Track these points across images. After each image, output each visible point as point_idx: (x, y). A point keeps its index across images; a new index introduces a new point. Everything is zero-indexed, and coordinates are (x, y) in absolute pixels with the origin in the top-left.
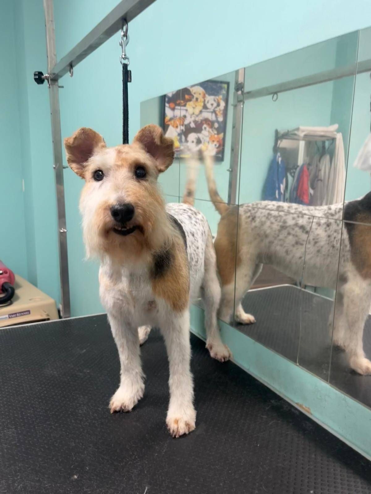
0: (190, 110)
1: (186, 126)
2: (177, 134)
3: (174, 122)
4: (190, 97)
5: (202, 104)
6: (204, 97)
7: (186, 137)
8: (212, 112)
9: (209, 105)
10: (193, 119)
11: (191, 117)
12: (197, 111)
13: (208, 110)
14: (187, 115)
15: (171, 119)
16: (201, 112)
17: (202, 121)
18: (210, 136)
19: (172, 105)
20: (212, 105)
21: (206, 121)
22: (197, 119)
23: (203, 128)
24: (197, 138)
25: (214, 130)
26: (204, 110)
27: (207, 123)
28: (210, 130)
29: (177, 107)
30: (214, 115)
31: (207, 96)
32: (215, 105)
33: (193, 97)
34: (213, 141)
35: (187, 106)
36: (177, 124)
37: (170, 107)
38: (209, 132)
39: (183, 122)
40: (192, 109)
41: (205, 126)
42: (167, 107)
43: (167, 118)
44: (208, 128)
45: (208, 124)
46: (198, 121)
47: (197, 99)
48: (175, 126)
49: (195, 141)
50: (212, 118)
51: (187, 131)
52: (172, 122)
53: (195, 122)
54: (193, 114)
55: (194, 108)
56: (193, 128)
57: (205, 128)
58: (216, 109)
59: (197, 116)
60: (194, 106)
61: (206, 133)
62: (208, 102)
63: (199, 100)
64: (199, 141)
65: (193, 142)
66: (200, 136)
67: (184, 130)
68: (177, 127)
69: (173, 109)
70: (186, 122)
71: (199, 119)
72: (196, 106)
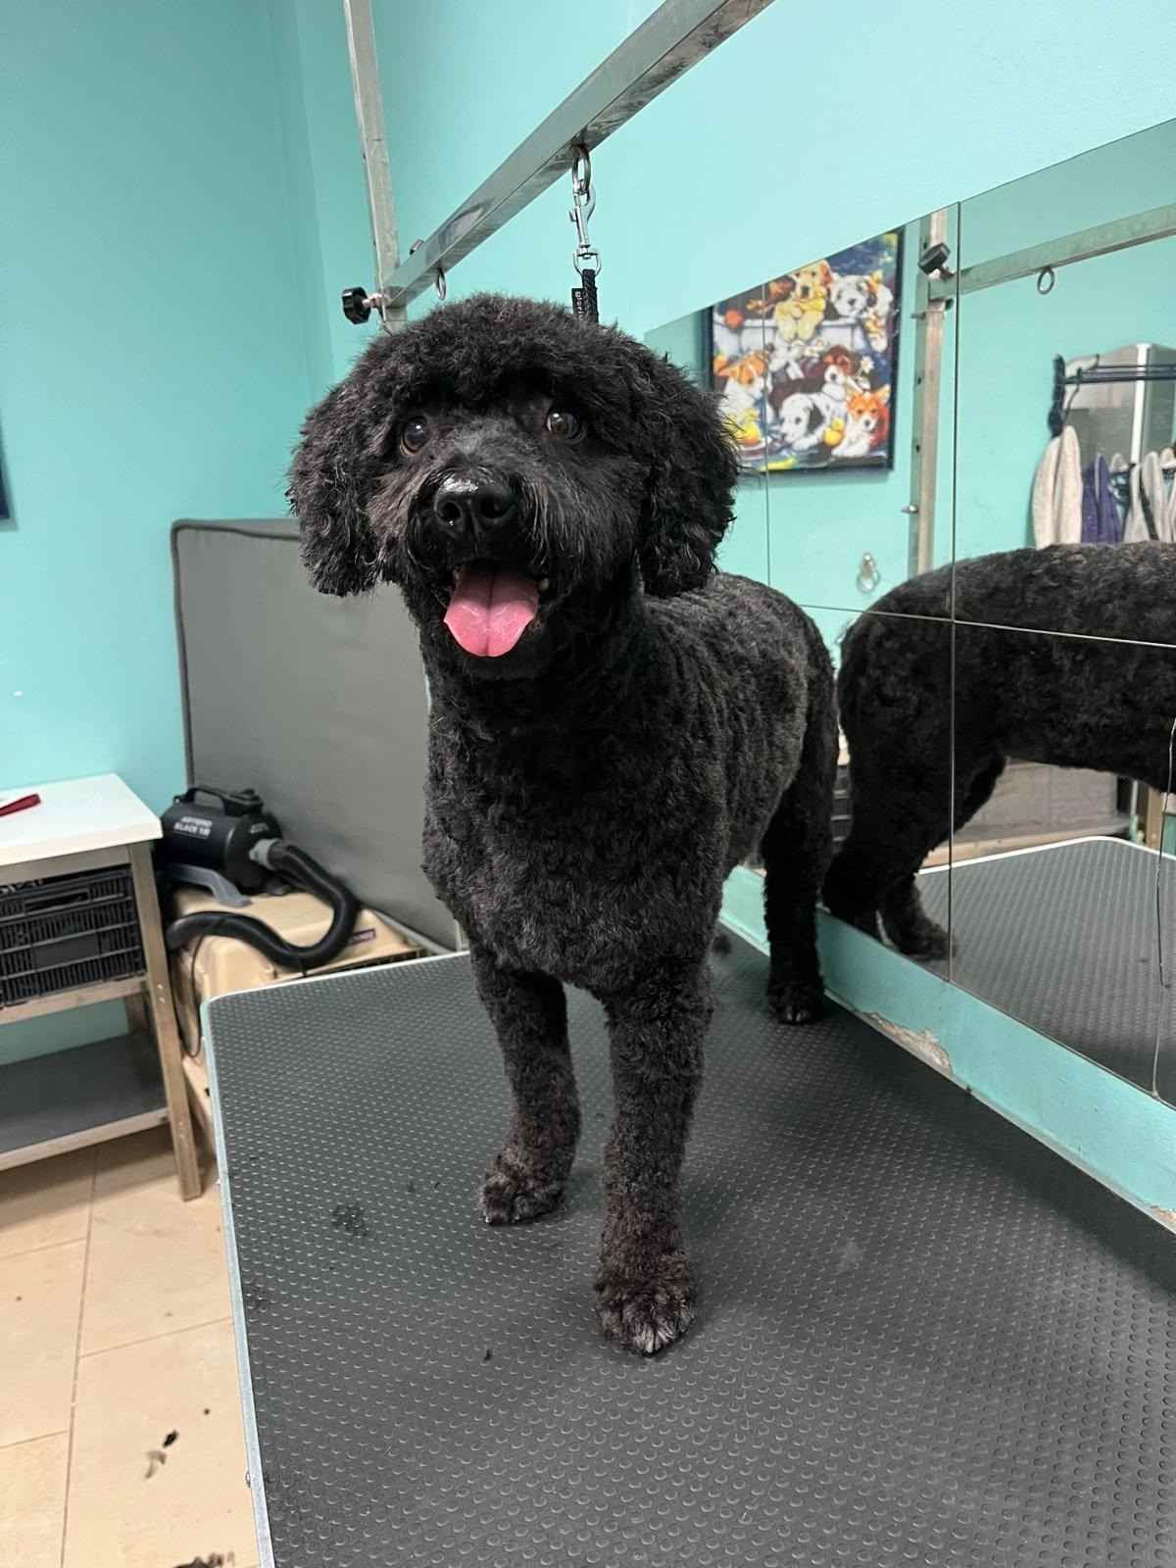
0: (787, 327)
1: (774, 375)
2: (752, 401)
3: (742, 367)
4: (782, 288)
5: (822, 304)
6: (827, 281)
7: (777, 409)
8: (853, 327)
9: (842, 307)
10: (795, 352)
11: (789, 349)
12: (807, 330)
13: (841, 322)
14: (778, 342)
15: (731, 362)
16: (818, 329)
17: (822, 356)
18: (849, 399)
19: (734, 317)
20: (852, 302)
21: (837, 352)
22: (807, 353)
23: (827, 377)
24: (811, 406)
25: (861, 379)
26: (826, 323)
27: (839, 360)
28: (850, 381)
29: (748, 322)
30: (858, 332)
31: (835, 276)
32: (861, 301)
33: (794, 284)
34: (860, 412)
35: (777, 313)
36: (749, 373)
37: (727, 325)
38: (845, 385)
39: (766, 366)
40: (793, 322)
41: (832, 369)
42: (719, 324)
43: (721, 359)
44: (841, 378)
45: (843, 364)
46: (809, 359)
47: (805, 291)
48: (745, 378)
49: (805, 418)
50: (852, 345)
51: (781, 389)
52: (736, 368)
53: (803, 362)
54: (796, 336)
55: (796, 319)
56: (799, 380)
57: (834, 377)
58: (865, 315)
59: (808, 342)
60: (797, 313)
61: (837, 392)
62: (839, 297)
63: (811, 293)
64: (816, 418)
65: (798, 420)
66: (819, 400)
67: (770, 388)
68: (750, 381)
69: (738, 329)
70: (775, 365)
71: (814, 351)
72: (803, 311)
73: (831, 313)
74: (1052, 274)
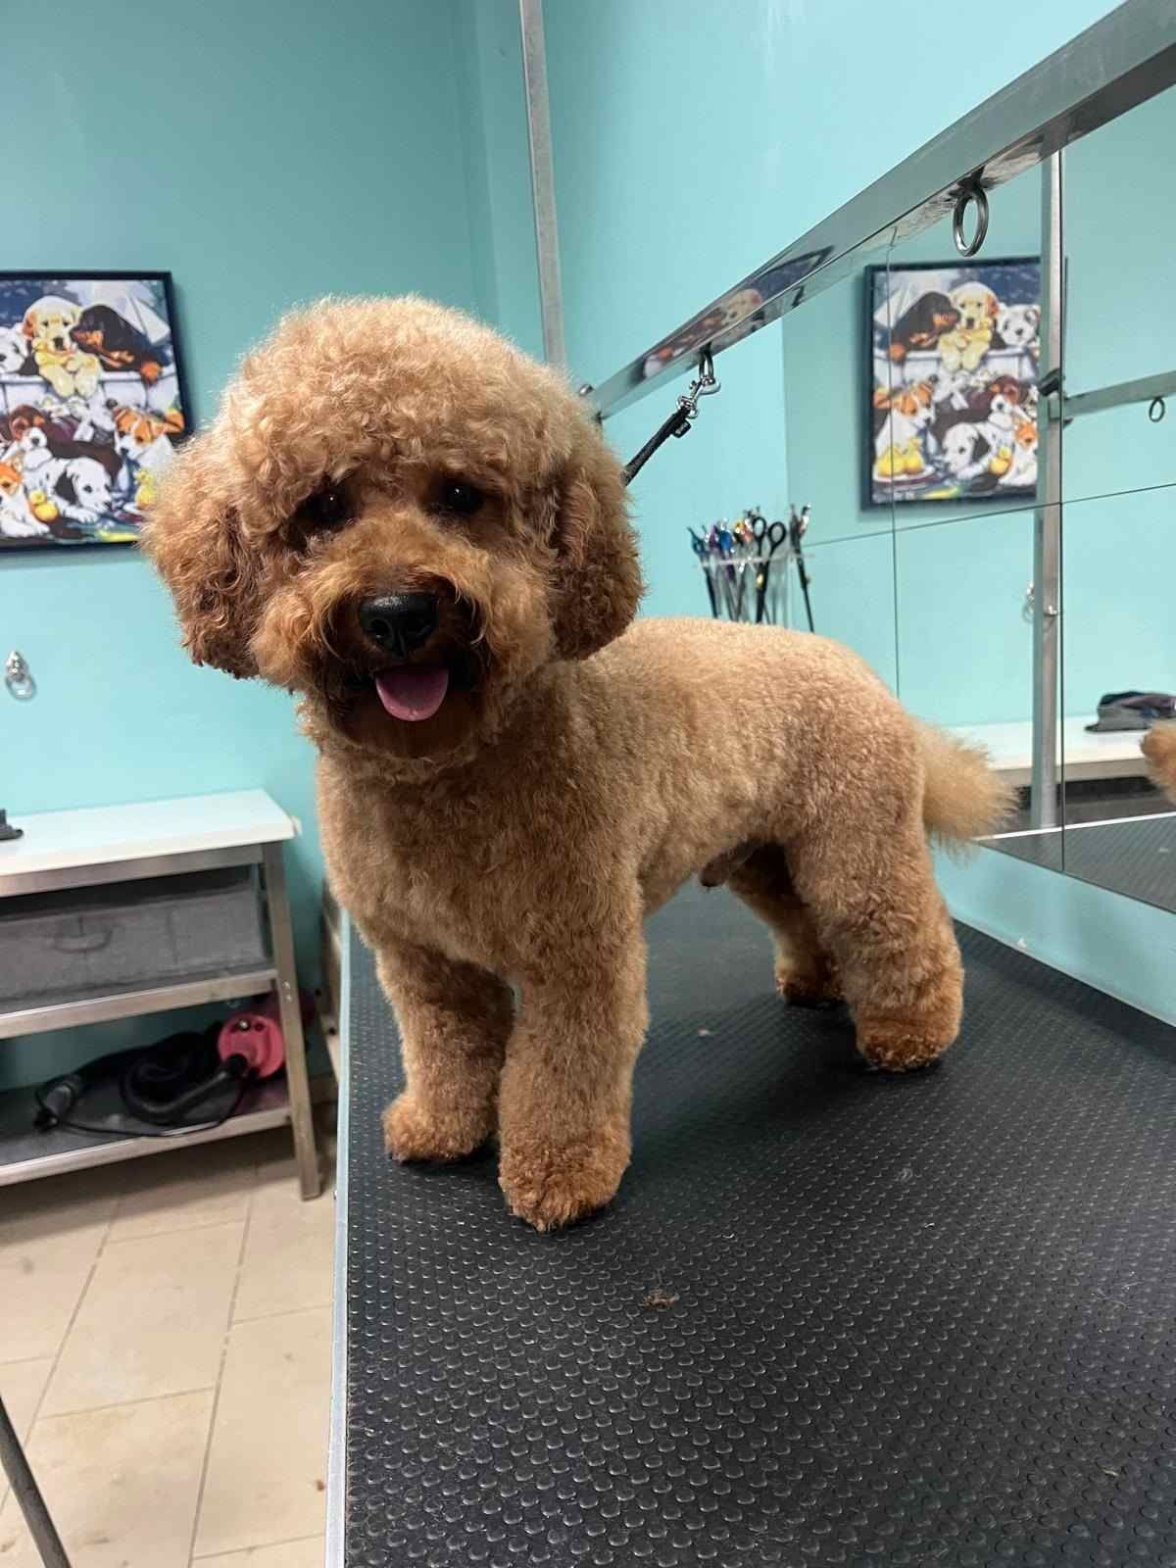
0: (951, 358)
1: (937, 406)
2: (915, 431)
3: (905, 399)
4: (947, 320)
5: (988, 335)
6: (993, 312)
7: (940, 439)
8: (1020, 356)
9: (1008, 337)
10: (960, 382)
11: (953, 379)
12: (972, 359)
13: (1008, 351)
14: (941, 373)
15: (894, 392)
16: (984, 359)
17: (988, 385)
18: (1016, 428)
19: (897, 350)
20: (1020, 332)
21: (1003, 382)
22: (972, 383)
23: (994, 406)
24: (975, 435)
25: (1029, 407)
26: (993, 353)
27: (1006, 390)
28: (1018, 410)
29: (912, 355)
30: (1026, 361)
31: (1002, 306)
32: (1029, 331)
33: (959, 315)
34: (1029, 441)
35: (941, 345)
36: (914, 404)
37: (889, 359)
38: (1012, 414)
39: (930, 397)
40: (957, 352)
41: (999, 399)
42: (880, 358)
43: (881, 392)
44: (1008, 407)
45: (1011, 393)
46: (975, 389)
47: (970, 322)
48: (908, 408)
49: (969, 447)
50: (1020, 374)
51: (944, 420)
52: (899, 399)
53: (967, 391)
54: (961, 367)
55: (961, 350)
56: (962, 411)
57: (1000, 407)
58: (1034, 345)
59: (973, 373)
60: (963, 344)
61: (1002, 422)
62: (1006, 327)
63: (977, 325)
64: (981, 447)
65: (962, 450)
66: (986, 430)
67: (933, 418)
68: (914, 412)
69: (901, 362)
70: (939, 396)
71: (980, 380)
72: (968, 342)
73: (997, 343)
74: (1162, 404)
